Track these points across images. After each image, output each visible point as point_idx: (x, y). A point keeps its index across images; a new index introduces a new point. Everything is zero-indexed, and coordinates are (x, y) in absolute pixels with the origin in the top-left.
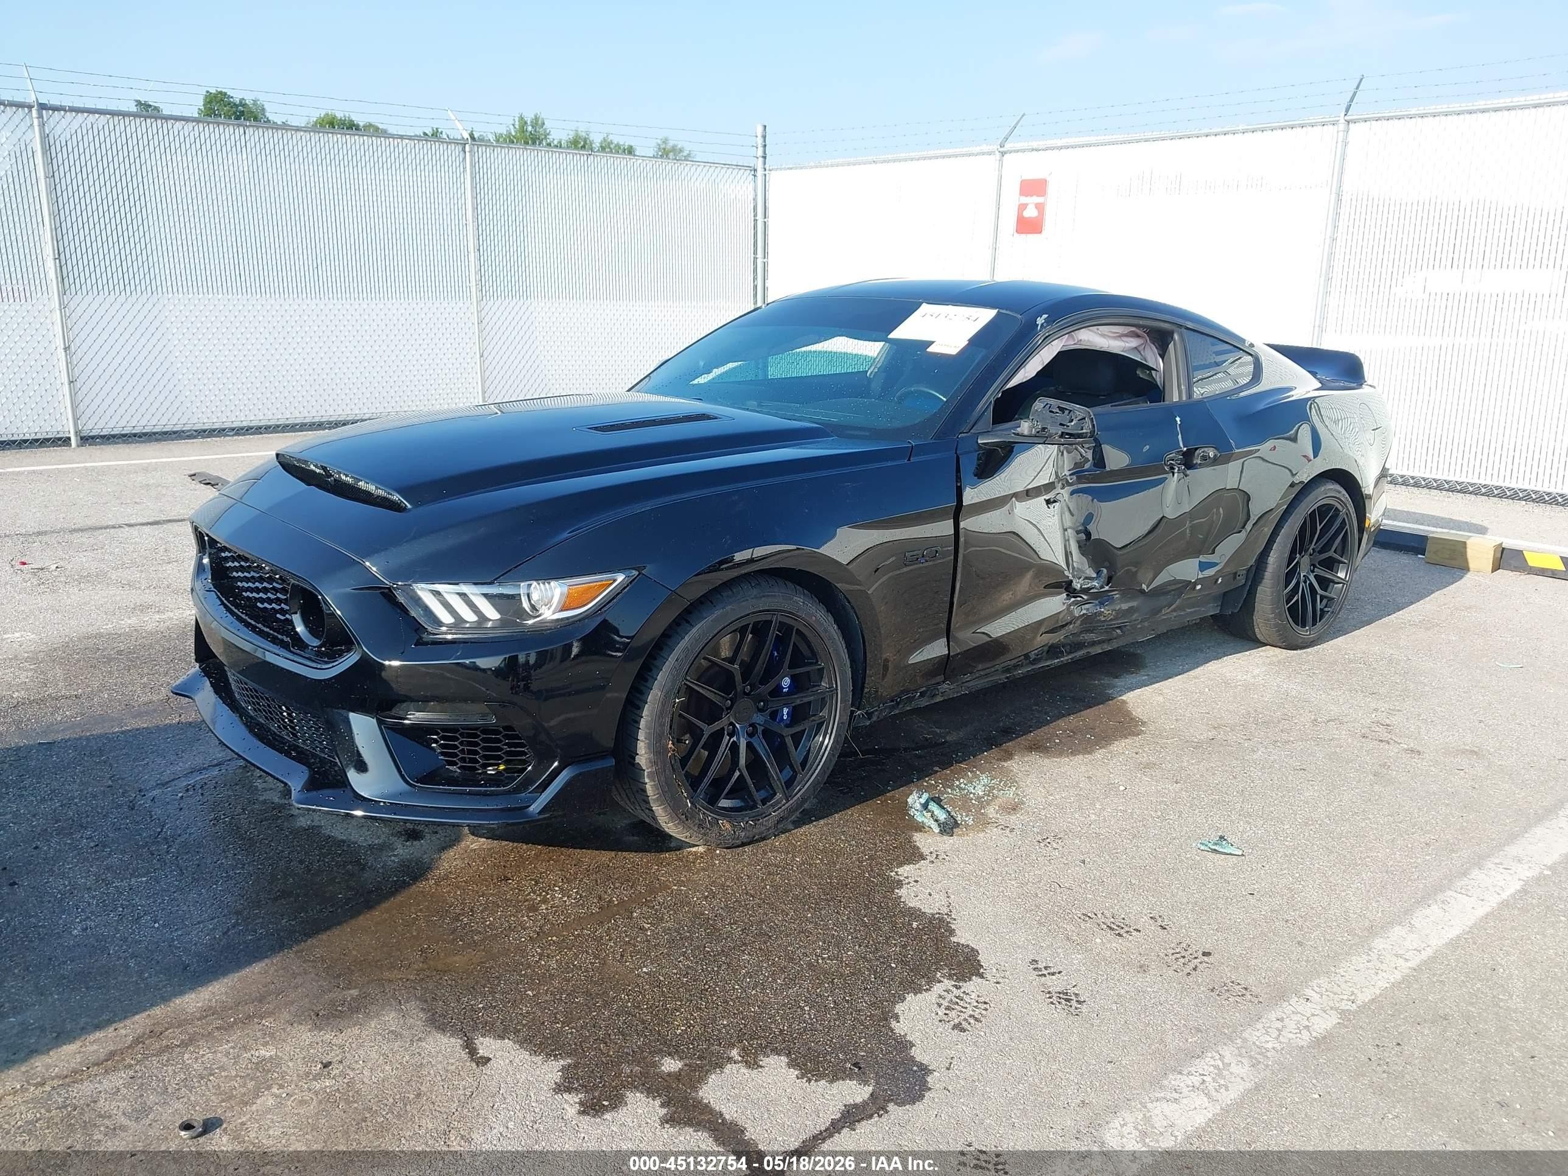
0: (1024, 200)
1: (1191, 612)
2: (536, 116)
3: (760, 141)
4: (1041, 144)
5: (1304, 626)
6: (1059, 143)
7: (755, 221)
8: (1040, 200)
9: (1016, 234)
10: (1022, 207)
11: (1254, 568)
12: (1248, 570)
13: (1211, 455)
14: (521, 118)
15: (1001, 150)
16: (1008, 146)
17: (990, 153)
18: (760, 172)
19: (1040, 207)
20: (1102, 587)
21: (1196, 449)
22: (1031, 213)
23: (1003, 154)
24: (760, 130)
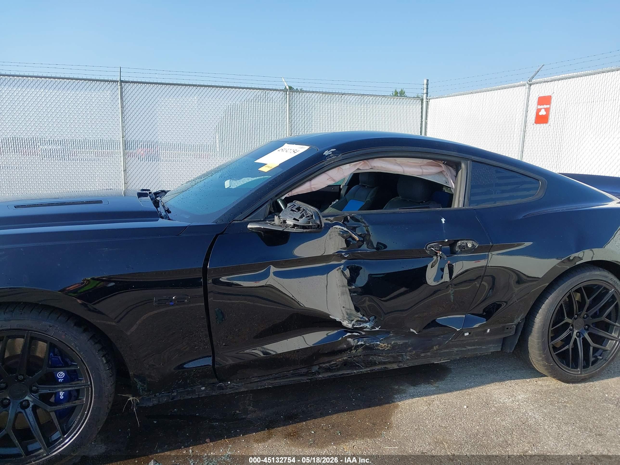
0: (539, 107)
1: (471, 349)
2: (401, 90)
3: (425, 86)
4: (549, 78)
5: (576, 367)
6: (558, 77)
7: (422, 121)
8: (548, 106)
9: (535, 124)
10: (539, 110)
11: (522, 324)
12: (518, 325)
13: (470, 245)
14: (396, 91)
15: (529, 83)
16: (534, 81)
17: (524, 85)
18: (425, 100)
19: (547, 110)
20: (373, 328)
21: (458, 241)
22: (543, 113)
23: (530, 85)
24: (425, 82)
